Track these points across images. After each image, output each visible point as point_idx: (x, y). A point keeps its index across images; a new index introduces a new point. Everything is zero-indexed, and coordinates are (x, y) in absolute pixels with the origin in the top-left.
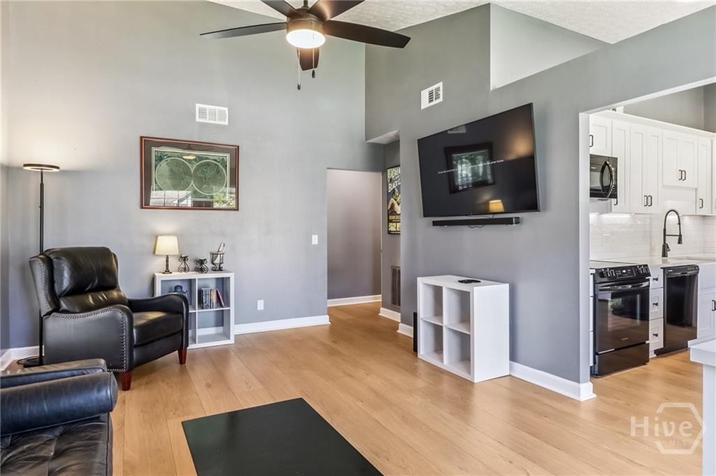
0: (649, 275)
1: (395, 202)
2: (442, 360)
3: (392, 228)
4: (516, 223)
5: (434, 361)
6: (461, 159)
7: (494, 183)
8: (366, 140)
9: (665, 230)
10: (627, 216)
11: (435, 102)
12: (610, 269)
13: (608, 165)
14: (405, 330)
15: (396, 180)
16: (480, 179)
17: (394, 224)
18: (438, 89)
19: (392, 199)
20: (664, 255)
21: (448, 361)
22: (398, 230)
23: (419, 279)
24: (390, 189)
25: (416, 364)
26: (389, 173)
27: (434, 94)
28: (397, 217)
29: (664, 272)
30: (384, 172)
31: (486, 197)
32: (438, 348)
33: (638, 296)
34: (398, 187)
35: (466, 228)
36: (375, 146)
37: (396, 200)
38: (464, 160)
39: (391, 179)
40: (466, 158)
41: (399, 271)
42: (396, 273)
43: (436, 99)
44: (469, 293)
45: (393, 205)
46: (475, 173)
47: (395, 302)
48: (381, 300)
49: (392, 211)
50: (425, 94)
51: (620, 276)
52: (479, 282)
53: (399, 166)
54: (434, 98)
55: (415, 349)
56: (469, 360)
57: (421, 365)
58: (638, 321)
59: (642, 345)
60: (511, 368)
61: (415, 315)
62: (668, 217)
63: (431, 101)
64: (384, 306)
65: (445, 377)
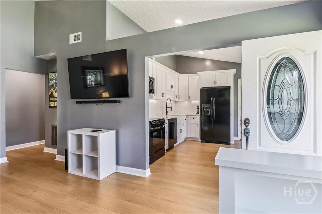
0: (165, 122)
1: (54, 91)
2: (82, 172)
3: (52, 104)
4: (119, 102)
5: (77, 173)
6: (90, 73)
7: (104, 85)
8: (34, 56)
9: (167, 106)
10: (156, 100)
11: (77, 41)
12: (154, 121)
13: (152, 80)
14: (60, 158)
15: (54, 79)
16: (99, 83)
17: (53, 103)
18: (79, 35)
19: (52, 89)
20: (167, 114)
21: (85, 172)
22: (55, 105)
23: (69, 132)
24: (51, 84)
25: (67, 177)
26: (50, 76)
27: (77, 37)
28: (55, 99)
29: (169, 121)
30: (47, 74)
31: (101, 91)
32: (80, 165)
33: (162, 131)
34: (56, 83)
35: (94, 105)
36: (41, 60)
37: (54, 90)
38: (91, 73)
39: (51, 79)
40: (92, 73)
41: (56, 127)
42: (54, 129)
43: (78, 40)
44: (97, 137)
45: (52, 93)
46: (96, 80)
47: (53, 143)
48: (45, 143)
49: (52, 96)
50: (72, 37)
51: (157, 123)
52: (102, 130)
53: (56, 72)
54: (77, 40)
55: (66, 168)
56: (97, 169)
57: (70, 177)
58: (162, 139)
59: (163, 148)
60: (116, 169)
61: (66, 151)
62: (168, 101)
63: (75, 40)
64: (46, 147)
65: (84, 181)
